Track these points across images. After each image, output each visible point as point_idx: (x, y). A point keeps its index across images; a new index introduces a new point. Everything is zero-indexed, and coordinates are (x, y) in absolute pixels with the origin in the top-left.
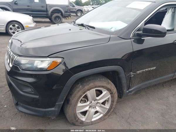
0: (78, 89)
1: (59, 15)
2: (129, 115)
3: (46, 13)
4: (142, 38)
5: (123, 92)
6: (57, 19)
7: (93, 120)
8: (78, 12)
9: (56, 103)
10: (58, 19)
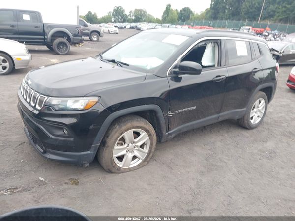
0: (115, 130)
1: (65, 40)
2: (171, 160)
3: (43, 37)
4: (179, 76)
5: (162, 133)
6: (62, 47)
7: (131, 166)
8: (93, 34)
9: (92, 145)
10: (64, 47)
